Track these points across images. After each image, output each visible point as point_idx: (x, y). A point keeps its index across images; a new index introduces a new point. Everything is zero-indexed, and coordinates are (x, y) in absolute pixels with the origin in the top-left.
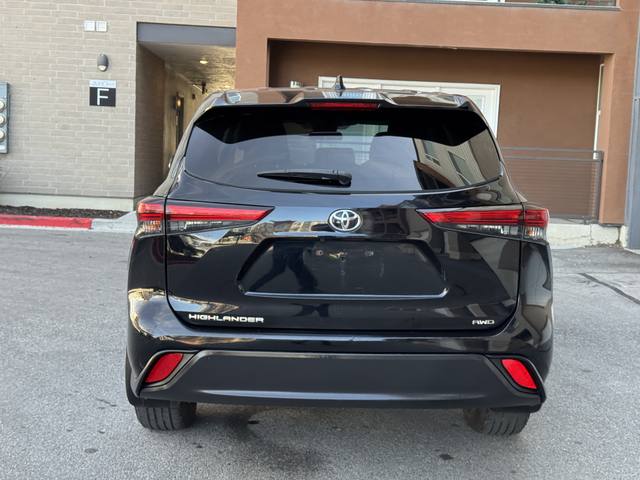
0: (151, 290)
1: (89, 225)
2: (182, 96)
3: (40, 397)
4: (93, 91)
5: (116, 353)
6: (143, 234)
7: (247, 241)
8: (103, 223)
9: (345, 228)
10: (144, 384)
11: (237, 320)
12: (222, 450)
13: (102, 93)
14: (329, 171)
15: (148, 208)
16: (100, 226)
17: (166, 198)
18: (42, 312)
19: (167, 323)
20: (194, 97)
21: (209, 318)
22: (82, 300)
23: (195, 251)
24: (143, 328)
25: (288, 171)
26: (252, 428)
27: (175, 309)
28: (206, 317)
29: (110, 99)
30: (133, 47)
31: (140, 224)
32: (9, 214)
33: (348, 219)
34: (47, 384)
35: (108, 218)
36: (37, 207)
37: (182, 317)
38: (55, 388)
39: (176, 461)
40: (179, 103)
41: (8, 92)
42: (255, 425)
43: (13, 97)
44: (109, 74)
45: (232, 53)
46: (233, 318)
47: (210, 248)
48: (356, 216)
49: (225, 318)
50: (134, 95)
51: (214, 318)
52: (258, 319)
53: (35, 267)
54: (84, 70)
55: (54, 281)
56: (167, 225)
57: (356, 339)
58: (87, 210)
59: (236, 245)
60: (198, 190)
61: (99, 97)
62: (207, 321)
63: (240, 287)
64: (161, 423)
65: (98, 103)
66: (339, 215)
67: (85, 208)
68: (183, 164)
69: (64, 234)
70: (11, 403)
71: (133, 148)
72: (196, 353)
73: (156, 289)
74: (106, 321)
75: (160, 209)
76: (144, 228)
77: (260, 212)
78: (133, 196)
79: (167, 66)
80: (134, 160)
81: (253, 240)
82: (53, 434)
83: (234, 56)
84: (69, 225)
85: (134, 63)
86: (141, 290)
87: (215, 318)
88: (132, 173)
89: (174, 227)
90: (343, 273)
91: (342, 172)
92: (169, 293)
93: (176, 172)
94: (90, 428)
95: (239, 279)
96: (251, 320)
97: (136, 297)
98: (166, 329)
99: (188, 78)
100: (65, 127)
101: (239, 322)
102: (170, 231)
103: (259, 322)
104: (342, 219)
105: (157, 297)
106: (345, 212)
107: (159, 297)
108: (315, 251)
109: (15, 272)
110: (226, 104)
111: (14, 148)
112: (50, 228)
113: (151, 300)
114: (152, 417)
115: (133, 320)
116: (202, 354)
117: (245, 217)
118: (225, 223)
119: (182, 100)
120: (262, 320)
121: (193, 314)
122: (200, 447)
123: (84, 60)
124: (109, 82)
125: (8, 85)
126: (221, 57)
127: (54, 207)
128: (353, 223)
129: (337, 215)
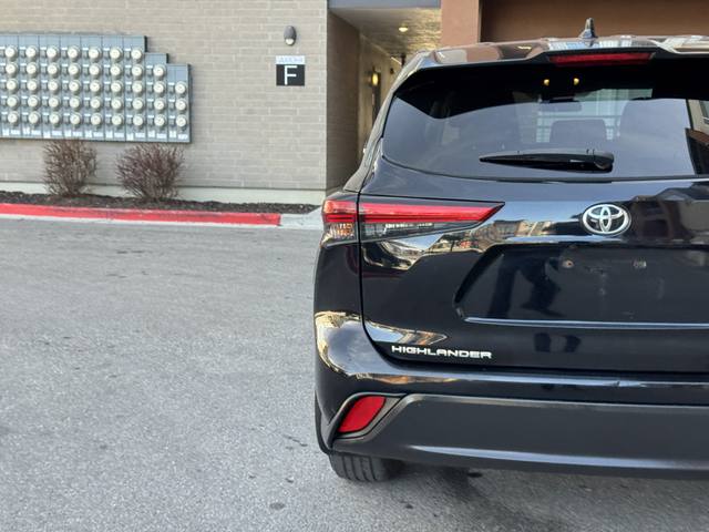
0: (343, 314)
1: (277, 221)
2: (379, 71)
3: (220, 431)
4: (280, 68)
5: (306, 377)
6: (332, 240)
7: (465, 247)
8: (292, 219)
9: (605, 230)
10: (337, 433)
11: (456, 354)
12: (437, 513)
13: (290, 71)
14: (582, 151)
15: (336, 206)
16: (289, 222)
17: (359, 194)
18: (224, 324)
19: (364, 355)
20: (392, 71)
21: (419, 351)
22: (269, 310)
23: (397, 262)
24: (334, 361)
25: (521, 153)
26: (474, 482)
27: (375, 339)
28: (414, 350)
29: (299, 77)
30: (324, 16)
31: (327, 228)
32: (193, 210)
33: (610, 217)
34: (228, 414)
35: (298, 213)
36: (223, 202)
37: (382, 349)
38: (236, 421)
39: (380, 526)
40: (375, 80)
41: (189, 74)
42: (477, 479)
43: (194, 79)
44: (297, 48)
45: (436, 15)
46: (450, 352)
47: (418, 258)
48: (621, 212)
49: (439, 352)
50: (325, 72)
51: (425, 351)
52: (483, 354)
53: (218, 271)
54: (270, 44)
55: (238, 287)
56: (361, 229)
57: (624, 384)
58: (276, 204)
59: (451, 254)
60: (399, 182)
61: (287, 75)
62: (416, 355)
63: (458, 311)
64: (360, 475)
65: (286, 83)
66: (597, 211)
67: (274, 202)
68: (380, 147)
69: (251, 232)
70: (186, 439)
71: (325, 132)
72: (402, 398)
73: (349, 313)
74: (294, 337)
75: (351, 208)
76: (333, 233)
77: (484, 210)
78: (325, 187)
79: (362, 37)
80: (325, 146)
81: (473, 245)
82: (233, 482)
83: (439, 19)
84: (257, 221)
85: (325, 34)
86: (330, 313)
87: (427, 351)
88: (323, 162)
89: (369, 231)
90: (603, 292)
91: (599, 152)
92: (365, 318)
93: (371, 157)
94: (275, 475)
95: (457, 301)
96: (474, 354)
97: (325, 323)
98: (363, 363)
99: (386, 49)
100: (250, 112)
101: (458, 358)
102: (365, 237)
103: (486, 358)
104: (602, 218)
105: (350, 323)
106: (606, 208)
107: (353, 323)
108: (562, 262)
109: (197, 276)
110: (435, 65)
111: (197, 136)
112: (236, 226)
113: (343, 326)
114: (349, 467)
115: (321, 350)
116: (410, 399)
117: (465, 218)
118: (436, 226)
119: (379, 76)
120: (489, 355)
121: (397, 345)
122: (410, 507)
123: (270, 33)
124: (298, 58)
125: (189, 66)
126: (424, 21)
127: (240, 202)
128: (617, 223)
129: (593, 212)
